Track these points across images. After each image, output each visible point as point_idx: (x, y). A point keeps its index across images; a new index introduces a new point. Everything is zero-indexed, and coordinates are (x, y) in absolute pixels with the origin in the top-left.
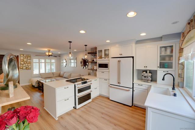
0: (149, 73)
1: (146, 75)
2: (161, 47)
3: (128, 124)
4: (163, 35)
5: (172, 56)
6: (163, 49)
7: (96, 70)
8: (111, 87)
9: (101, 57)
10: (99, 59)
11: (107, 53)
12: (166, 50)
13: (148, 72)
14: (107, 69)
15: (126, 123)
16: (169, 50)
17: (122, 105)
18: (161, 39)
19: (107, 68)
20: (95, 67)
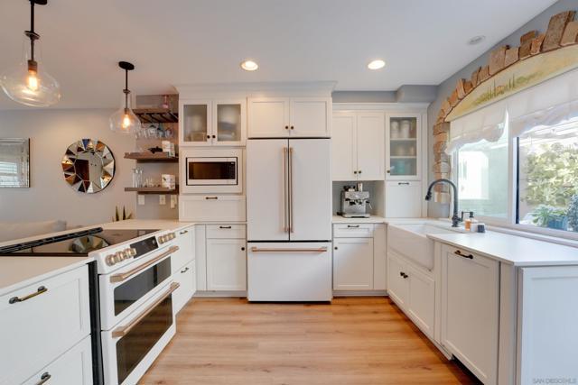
0: (364, 191)
1: (357, 197)
2: (392, 120)
3: (378, 365)
4: (402, 86)
5: (413, 144)
6: (395, 124)
7: (176, 191)
8: (254, 250)
9: (200, 135)
10: (189, 143)
11: (229, 118)
12: (400, 128)
13: (361, 187)
14: (234, 181)
15: (371, 365)
16: (406, 129)
17: (302, 308)
18: (394, 95)
19: (233, 177)
20: (167, 176)
